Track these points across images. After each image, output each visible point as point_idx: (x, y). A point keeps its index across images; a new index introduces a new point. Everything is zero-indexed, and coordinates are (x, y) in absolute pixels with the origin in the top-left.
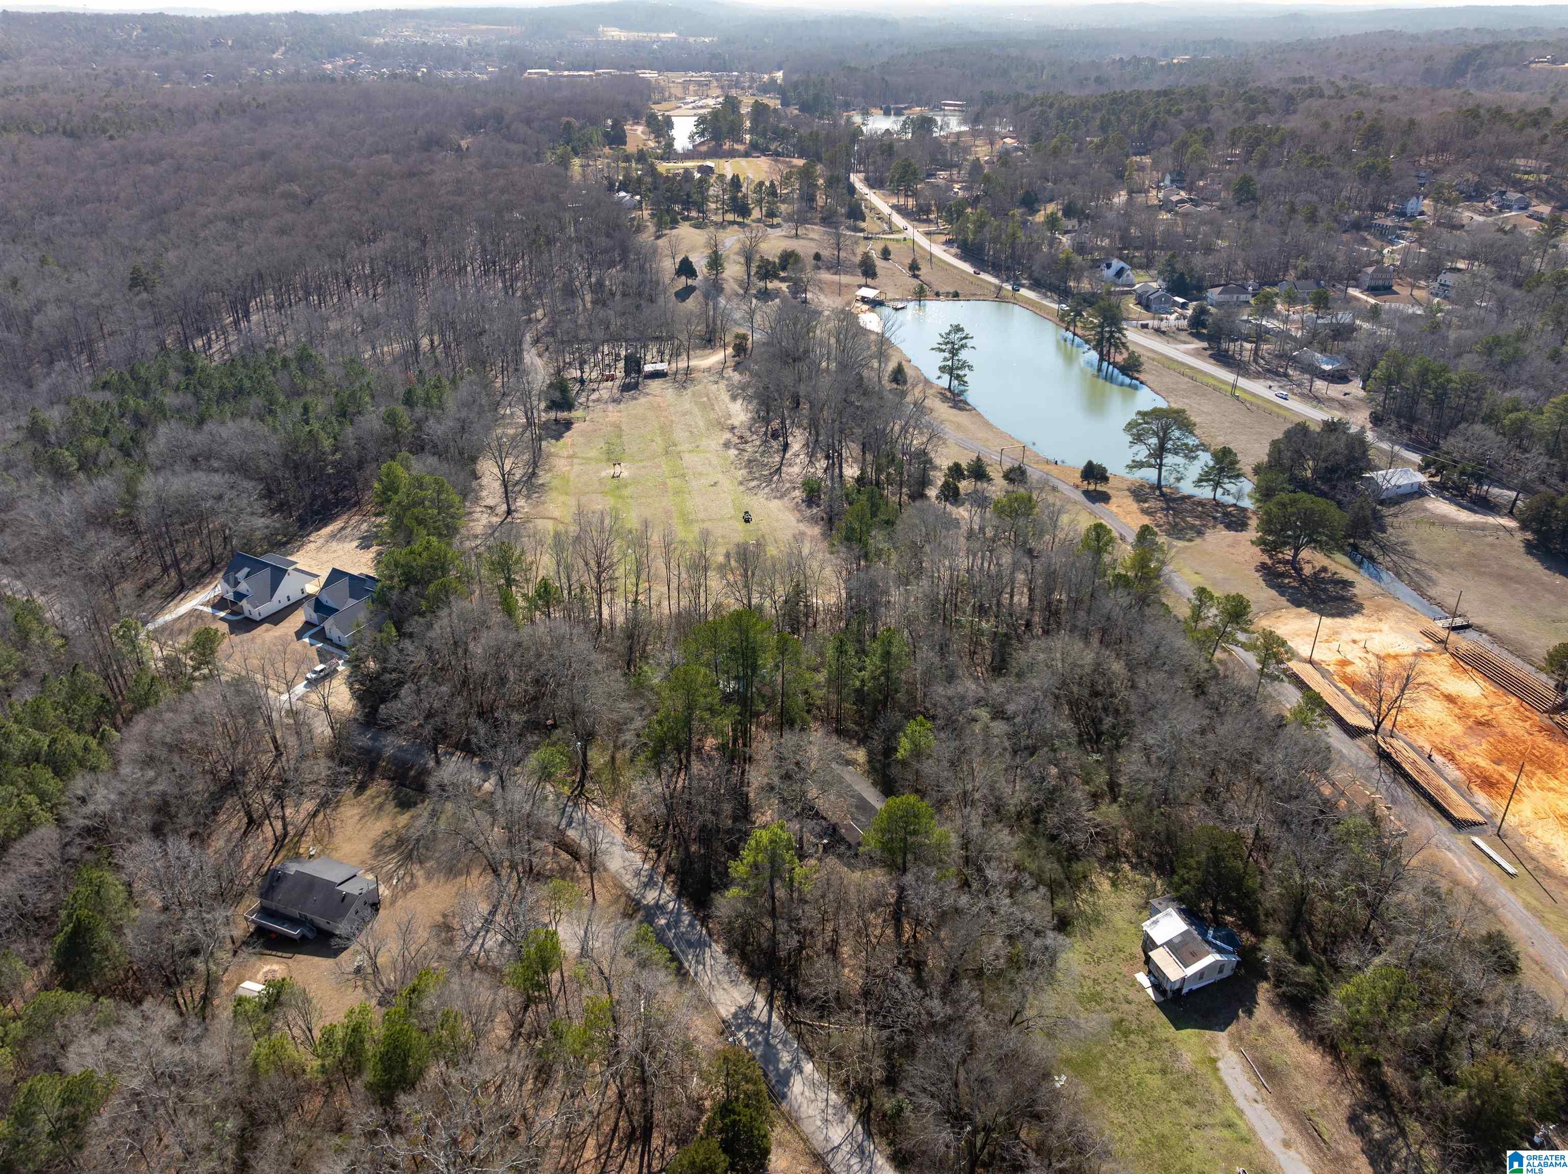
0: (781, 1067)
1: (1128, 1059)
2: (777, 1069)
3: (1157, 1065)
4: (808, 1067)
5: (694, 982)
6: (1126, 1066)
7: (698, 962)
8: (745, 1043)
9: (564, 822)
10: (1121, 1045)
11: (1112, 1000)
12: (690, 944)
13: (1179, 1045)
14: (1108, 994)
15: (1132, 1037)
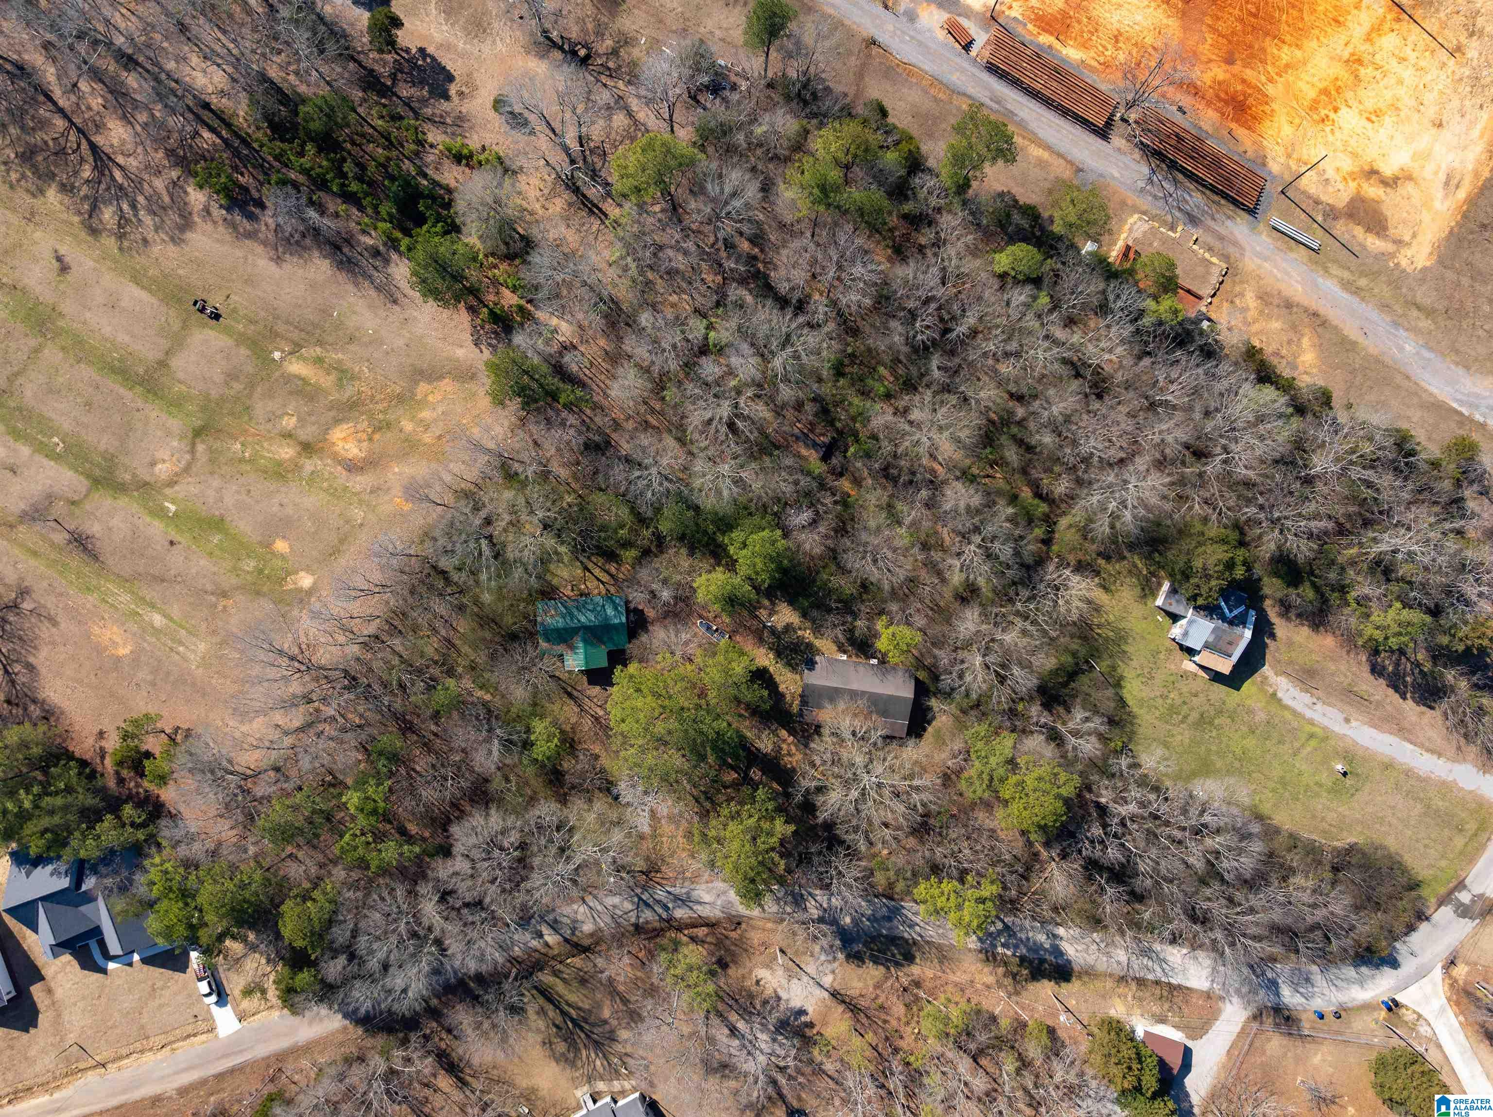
0: (1047, 946)
1: (1225, 739)
2: (1046, 950)
3: (1244, 729)
4: (1061, 931)
5: (928, 942)
6: (1228, 746)
7: (910, 926)
8: (1009, 953)
9: (660, 910)
10: (1214, 734)
11: (1184, 703)
12: (889, 919)
13: (1248, 702)
14: (1178, 701)
15: (1216, 722)
